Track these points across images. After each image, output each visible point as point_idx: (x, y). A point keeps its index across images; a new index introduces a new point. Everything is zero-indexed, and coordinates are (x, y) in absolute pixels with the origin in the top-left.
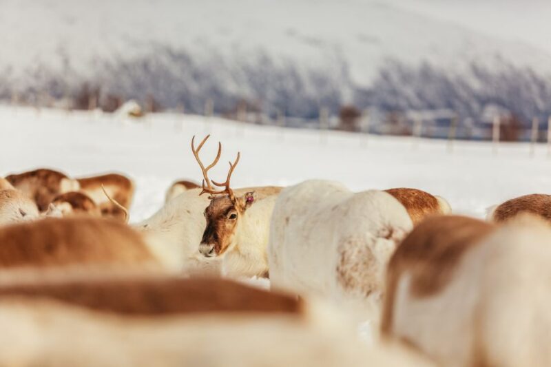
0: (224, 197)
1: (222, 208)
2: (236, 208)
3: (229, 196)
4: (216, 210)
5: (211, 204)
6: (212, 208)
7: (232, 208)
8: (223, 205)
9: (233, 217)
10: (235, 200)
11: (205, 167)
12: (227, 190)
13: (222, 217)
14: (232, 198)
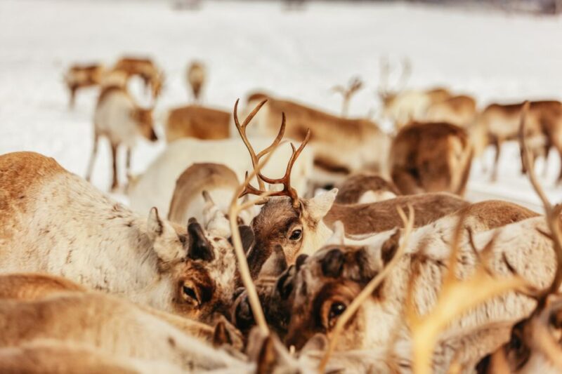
0: (282, 201)
1: (279, 220)
2: (302, 220)
3: (292, 201)
4: (267, 222)
5: (261, 212)
6: (262, 219)
7: (295, 220)
8: (281, 214)
9: (296, 236)
10: (301, 208)
11: (257, 153)
12: (287, 191)
13: (276, 235)
14: (296, 203)
